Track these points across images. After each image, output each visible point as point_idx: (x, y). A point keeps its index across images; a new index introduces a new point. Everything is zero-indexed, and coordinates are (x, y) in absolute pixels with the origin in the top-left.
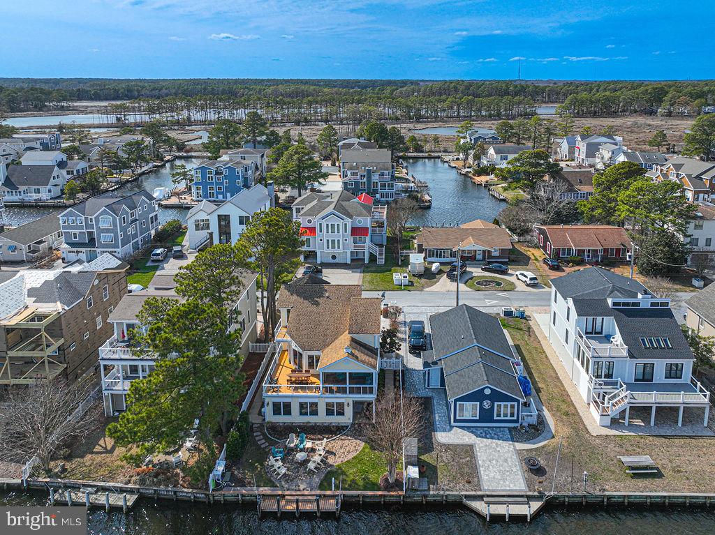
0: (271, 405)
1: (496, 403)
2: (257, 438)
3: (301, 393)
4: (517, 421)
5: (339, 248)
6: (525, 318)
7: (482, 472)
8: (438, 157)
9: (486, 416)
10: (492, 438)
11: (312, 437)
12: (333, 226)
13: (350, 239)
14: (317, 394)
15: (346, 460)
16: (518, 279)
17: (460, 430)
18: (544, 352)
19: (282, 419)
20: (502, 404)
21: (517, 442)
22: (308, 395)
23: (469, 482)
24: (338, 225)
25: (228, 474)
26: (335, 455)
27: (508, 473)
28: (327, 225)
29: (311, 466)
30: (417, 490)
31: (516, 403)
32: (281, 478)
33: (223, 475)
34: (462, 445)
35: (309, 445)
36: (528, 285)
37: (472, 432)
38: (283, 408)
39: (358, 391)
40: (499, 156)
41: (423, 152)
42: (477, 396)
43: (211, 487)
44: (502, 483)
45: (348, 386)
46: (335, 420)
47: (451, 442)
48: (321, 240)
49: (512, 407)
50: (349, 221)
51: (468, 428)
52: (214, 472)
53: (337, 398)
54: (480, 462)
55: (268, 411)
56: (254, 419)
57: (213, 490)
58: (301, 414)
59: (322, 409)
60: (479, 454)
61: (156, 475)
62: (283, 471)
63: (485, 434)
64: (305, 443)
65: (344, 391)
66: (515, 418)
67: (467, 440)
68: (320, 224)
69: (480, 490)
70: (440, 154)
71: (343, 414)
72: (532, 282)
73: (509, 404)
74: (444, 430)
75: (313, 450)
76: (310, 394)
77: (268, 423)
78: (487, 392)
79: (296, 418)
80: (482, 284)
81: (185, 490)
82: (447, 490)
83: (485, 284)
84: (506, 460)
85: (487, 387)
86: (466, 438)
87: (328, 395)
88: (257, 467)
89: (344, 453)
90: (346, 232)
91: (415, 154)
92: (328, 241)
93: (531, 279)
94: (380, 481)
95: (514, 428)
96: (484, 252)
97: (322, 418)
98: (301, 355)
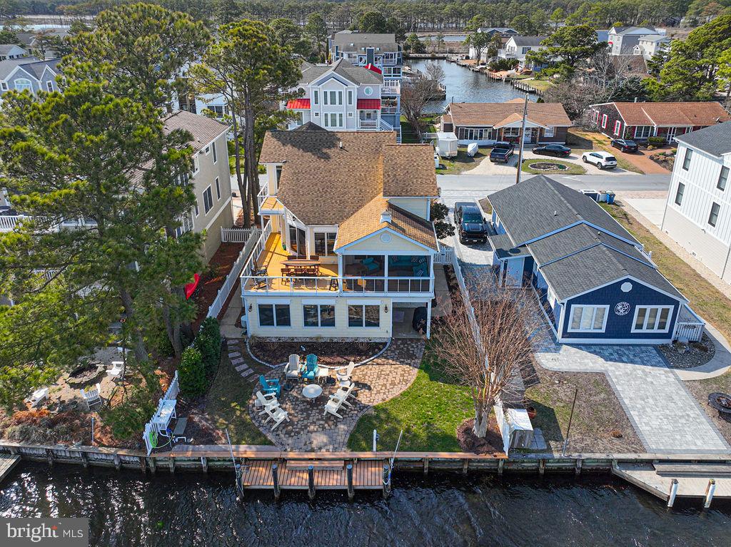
0: (256, 311)
1: (638, 307)
2: (234, 362)
3: (305, 290)
4: (668, 336)
5: (341, 125)
6: (614, 204)
7: (636, 419)
8: (444, 58)
9: (618, 327)
10: (632, 362)
11: (328, 360)
12: (333, 94)
13: (356, 112)
14: (333, 292)
15: (391, 397)
16: (587, 162)
17: (573, 350)
18: (661, 243)
19: (274, 332)
20: (649, 308)
21: (677, 368)
22: (318, 295)
23: (620, 437)
24: (340, 93)
25: (183, 422)
26: (369, 388)
27: (683, 421)
28: (325, 93)
29: (331, 407)
30: (528, 451)
31: (671, 307)
32: (278, 428)
33: (172, 423)
34: (586, 373)
35: (323, 372)
36: (603, 168)
37: (594, 352)
38: (276, 314)
39: (403, 287)
40: (521, 48)
41: (425, 53)
42: (608, 295)
43: (150, 446)
44: (678, 437)
45: (386, 278)
46: (364, 333)
47: (564, 368)
48: (317, 114)
49: (665, 312)
50: (354, 88)
51: (587, 347)
52: (155, 420)
53: (367, 299)
54: (627, 401)
55: (252, 320)
56: (228, 331)
57: (153, 451)
58: (306, 324)
59: (342, 316)
60: (619, 388)
61: (52, 424)
62: (281, 416)
63: (618, 356)
64: (316, 370)
65: (379, 287)
66: (666, 331)
67: (591, 364)
68: (316, 92)
69: (644, 451)
70: (446, 55)
71: (377, 325)
72: (609, 163)
73: (660, 307)
74: (547, 350)
75: (330, 381)
76: (320, 291)
77: (253, 337)
78: (626, 288)
79: (297, 329)
80: (540, 168)
81: (104, 450)
82: (584, 450)
83: (542, 167)
84: (670, 399)
85: (628, 280)
86: (590, 363)
87: (352, 293)
88: (234, 410)
89: (384, 385)
90: (350, 103)
91: (417, 55)
92: (326, 115)
93: (608, 159)
94: (457, 433)
95: (663, 346)
96: (533, 129)
97: (341, 330)
98: (302, 233)
